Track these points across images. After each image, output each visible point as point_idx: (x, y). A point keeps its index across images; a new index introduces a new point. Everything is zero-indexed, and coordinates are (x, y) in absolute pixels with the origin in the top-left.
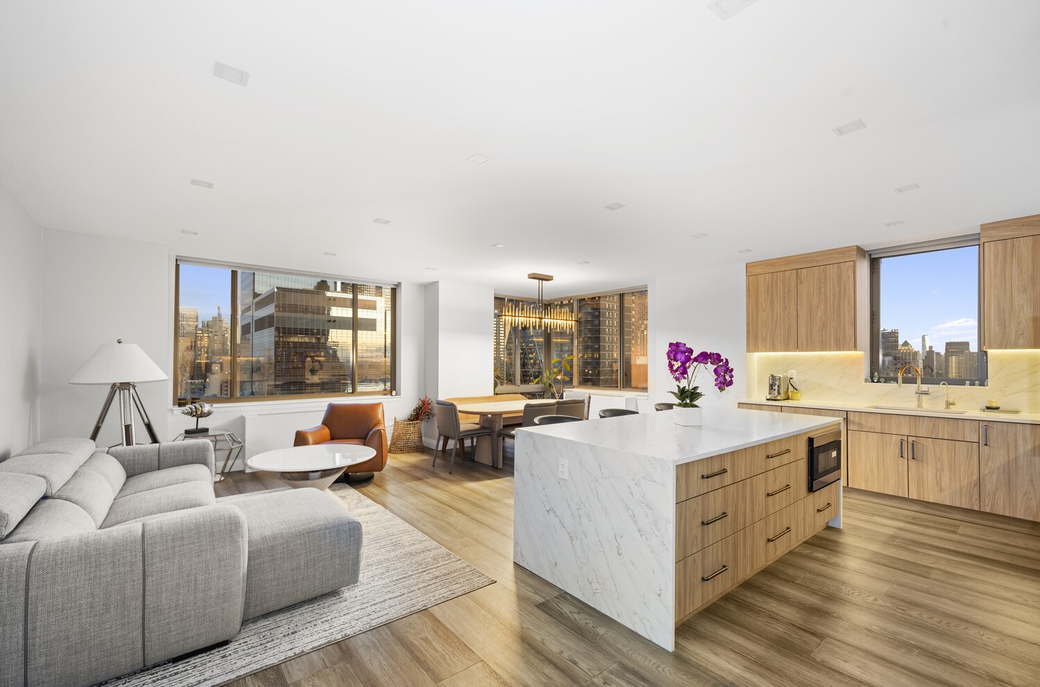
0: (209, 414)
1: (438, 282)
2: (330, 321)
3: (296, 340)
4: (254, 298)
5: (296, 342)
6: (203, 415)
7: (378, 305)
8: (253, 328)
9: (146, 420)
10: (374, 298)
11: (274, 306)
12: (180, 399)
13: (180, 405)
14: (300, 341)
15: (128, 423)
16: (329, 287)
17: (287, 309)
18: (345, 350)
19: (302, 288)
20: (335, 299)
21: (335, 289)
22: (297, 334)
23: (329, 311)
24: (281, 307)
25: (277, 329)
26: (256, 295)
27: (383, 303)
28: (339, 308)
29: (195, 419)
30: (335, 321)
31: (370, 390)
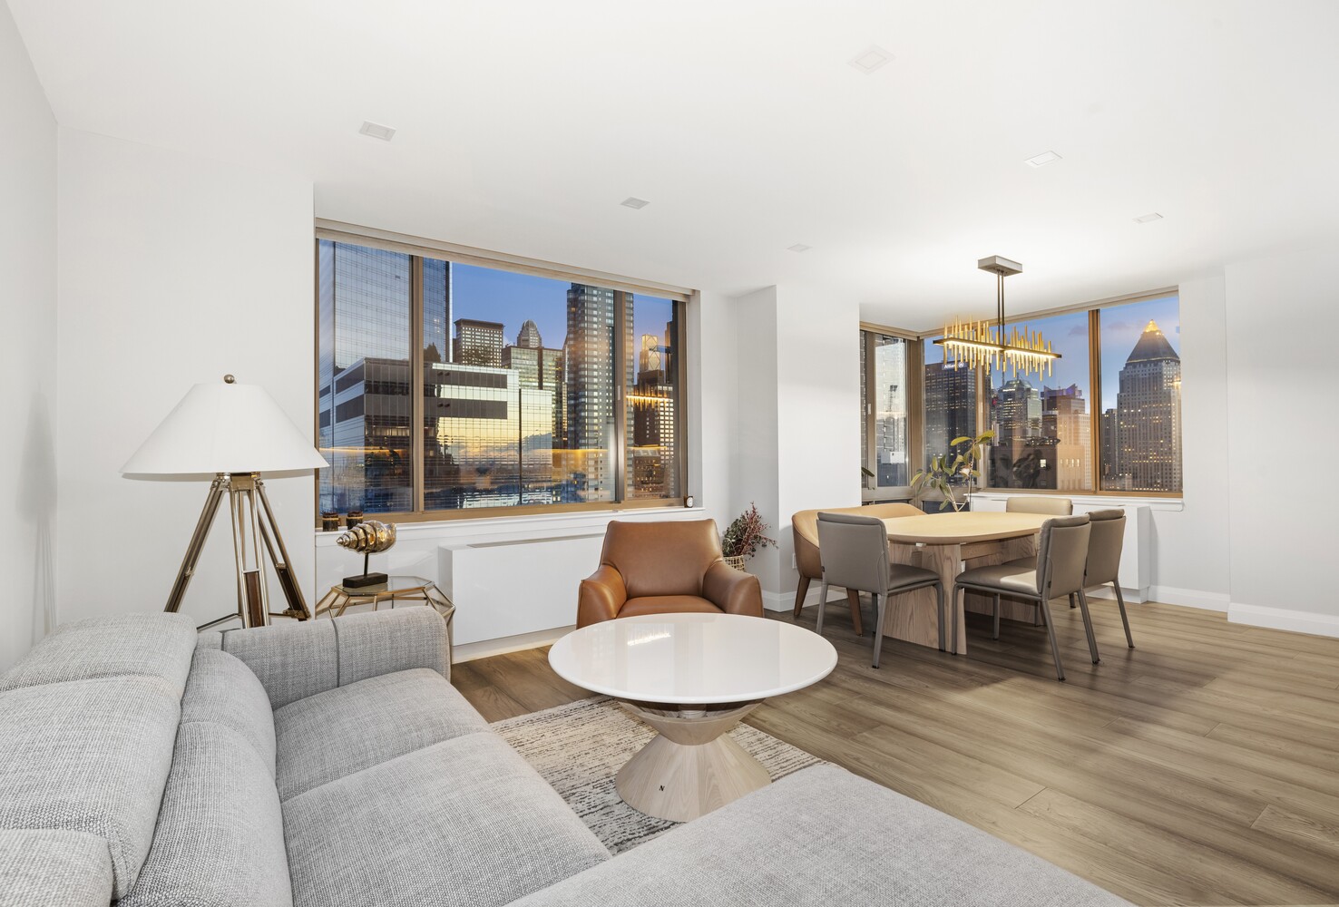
0: (390, 543)
1: (775, 285)
2: (441, 405)
3: (394, 433)
4: (334, 375)
5: (394, 437)
6: (379, 547)
7: (510, 380)
8: (333, 416)
9: (281, 560)
10: (503, 371)
11: (363, 386)
12: (326, 515)
13: (327, 526)
14: (400, 434)
15: (253, 569)
16: (440, 356)
17: (381, 389)
18: (463, 447)
19: (401, 359)
20: (448, 373)
21: (447, 360)
22: (395, 425)
23: (439, 391)
24: (372, 388)
25: (368, 419)
26: (337, 370)
27: (517, 378)
28: (453, 386)
29: (362, 555)
30: (448, 405)
31: (499, 505)
